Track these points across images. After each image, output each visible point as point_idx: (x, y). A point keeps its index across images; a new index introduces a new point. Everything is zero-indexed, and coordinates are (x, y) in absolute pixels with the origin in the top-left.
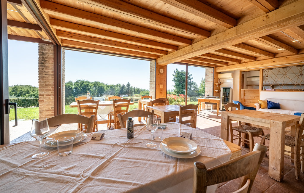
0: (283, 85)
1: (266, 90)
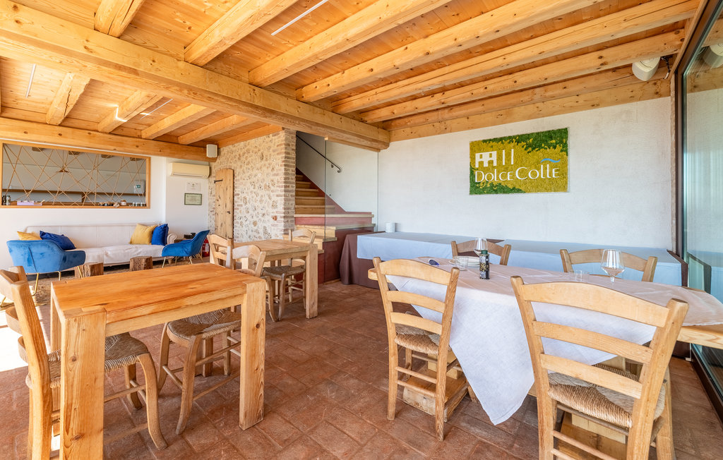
0: (60, 192)
1: (16, 204)
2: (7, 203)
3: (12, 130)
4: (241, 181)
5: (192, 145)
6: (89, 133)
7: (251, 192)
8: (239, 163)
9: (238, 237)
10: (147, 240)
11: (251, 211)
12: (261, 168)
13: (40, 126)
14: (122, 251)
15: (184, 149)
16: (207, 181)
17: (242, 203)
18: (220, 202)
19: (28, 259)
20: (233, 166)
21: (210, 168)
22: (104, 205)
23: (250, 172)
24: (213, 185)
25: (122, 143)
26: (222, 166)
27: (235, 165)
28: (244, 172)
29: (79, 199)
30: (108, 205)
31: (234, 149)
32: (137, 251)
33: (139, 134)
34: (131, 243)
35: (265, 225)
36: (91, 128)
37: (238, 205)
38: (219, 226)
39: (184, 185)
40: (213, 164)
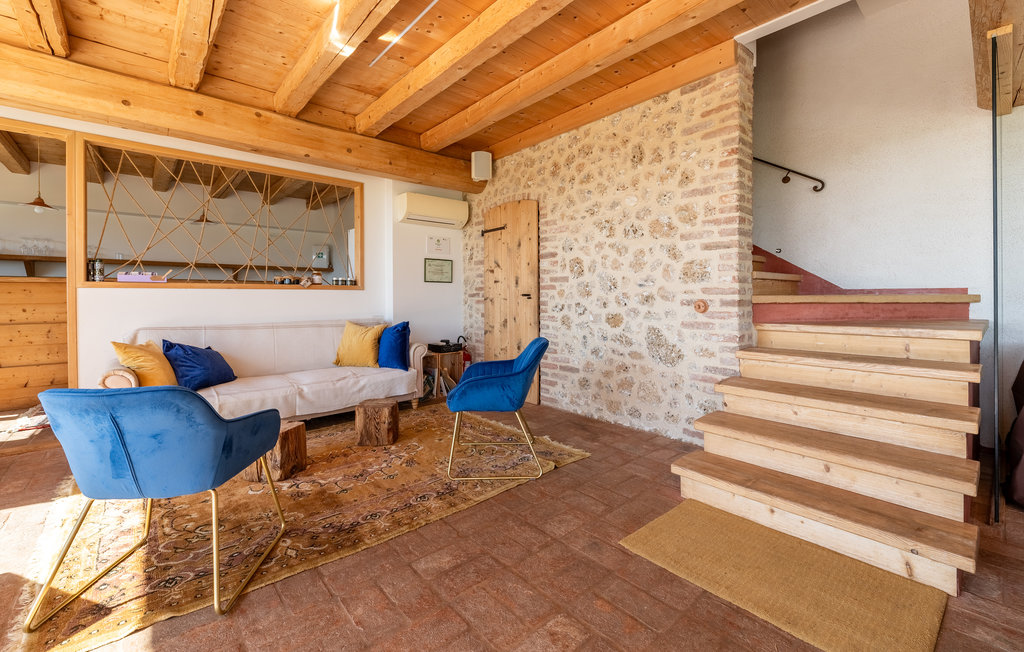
1: (115, 280)
2: (97, 277)
3: (94, 93)
4: (560, 223)
5: (444, 152)
6: (258, 115)
7: (600, 246)
8: (555, 184)
9: (555, 352)
10: (370, 356)
11: (597, 292)
12: (635, 183)
13: (156, 88)
14: (331, 386)
15: (432, 161)
16: (460, 234)
17: (567, 273)
18: (499, 274)
19: (113, 453)
20: (535, 192)
21: (470, 209)
22: (282, 282)
23: (595, 198)
24: (477, 241)
25: (321, 141)
26: (499, 200)
27: (542, 190)
28: (571, 202)
29: (229, 275)
30: (291, 283)
31: (536, 155)
32: (356, 383)
33: (351, 123)
34: (338, 363)
35: (654, 323)
36: (262, 102)
37: (552, 280)
38: (497, 327)
39: (424, 241)
40: (476, 198)
